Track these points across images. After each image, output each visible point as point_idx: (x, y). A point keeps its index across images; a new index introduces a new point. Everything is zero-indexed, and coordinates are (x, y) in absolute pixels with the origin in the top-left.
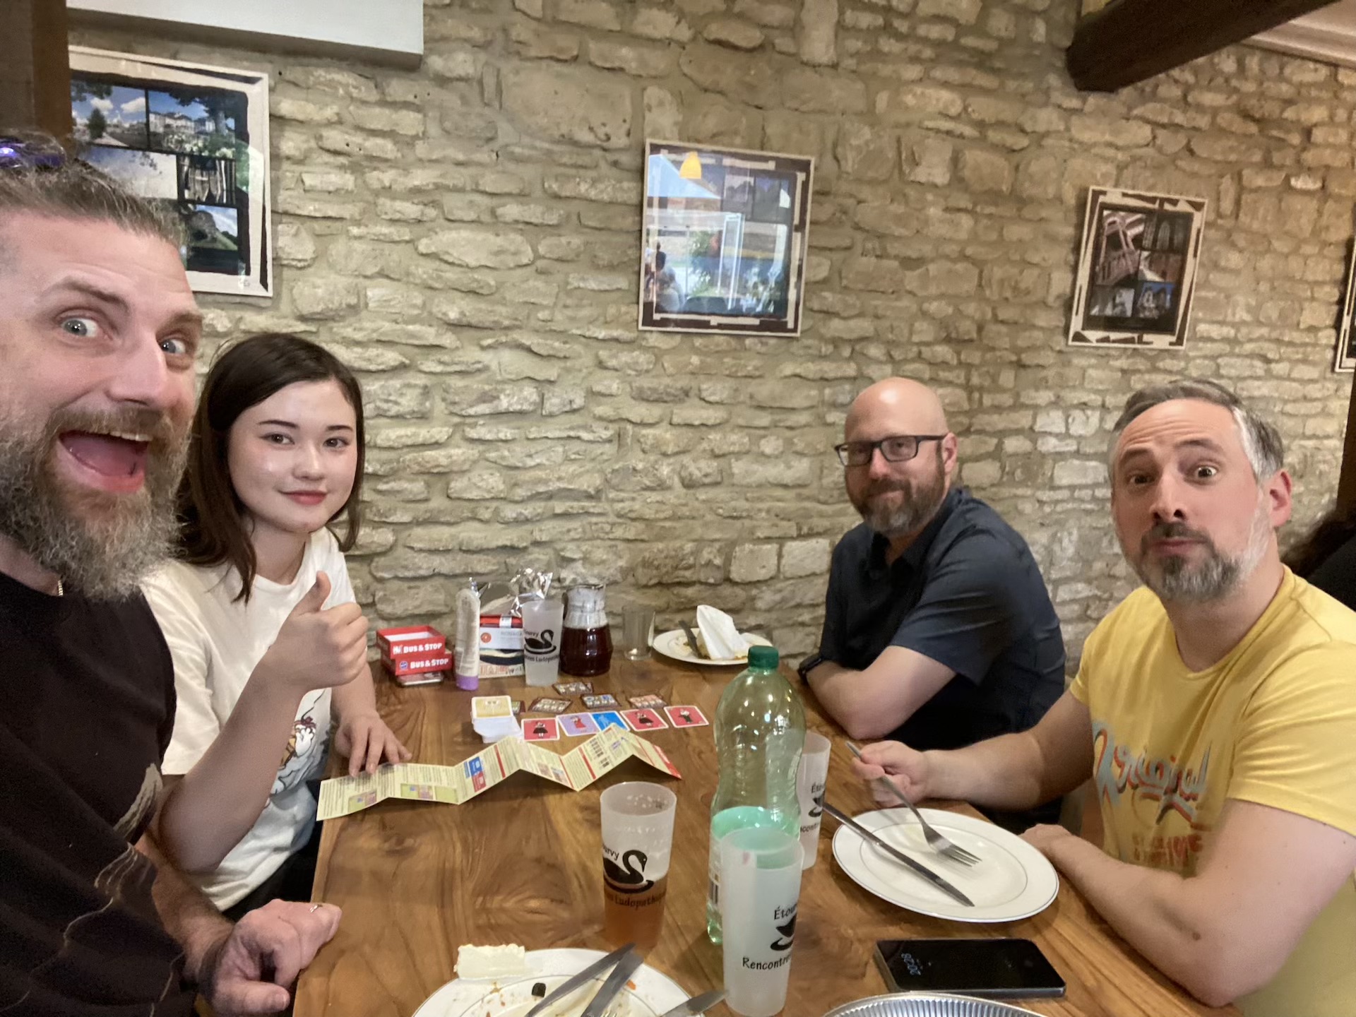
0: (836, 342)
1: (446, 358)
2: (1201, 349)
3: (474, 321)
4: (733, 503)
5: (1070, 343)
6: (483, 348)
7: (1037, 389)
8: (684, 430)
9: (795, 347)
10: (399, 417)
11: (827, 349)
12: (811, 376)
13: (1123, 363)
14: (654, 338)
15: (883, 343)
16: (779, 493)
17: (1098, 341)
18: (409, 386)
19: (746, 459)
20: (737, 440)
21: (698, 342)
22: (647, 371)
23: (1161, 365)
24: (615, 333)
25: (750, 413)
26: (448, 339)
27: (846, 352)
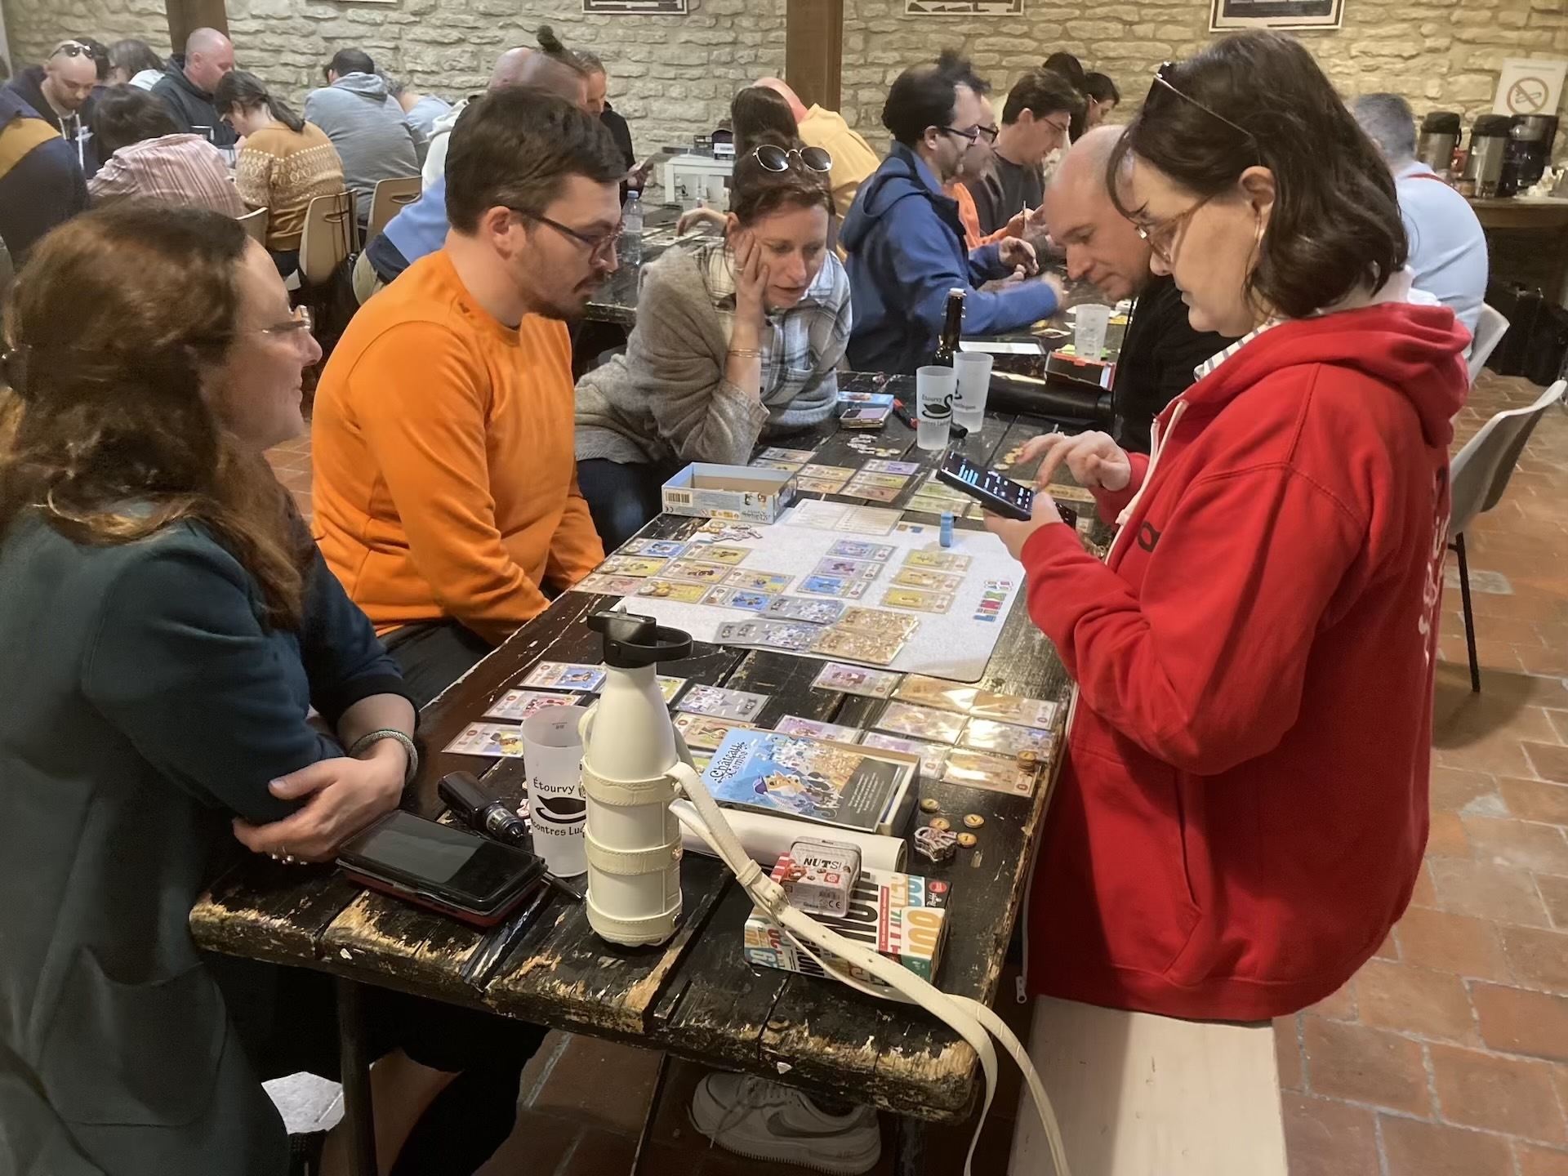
0: (717, 17)
1: (480, 35)
2: (1044, 14)
3: (492, 11)
4: (655, 131)
5: (907, 12)
6: (501, 28)
7: (884, 50)
8: (621, 80)
9: (688, 20)
10: (461, 70)
11: (709, 22)
12: (700, 42)
13: (965, 28)
14: (592, 18)
15: (753, 16)
16: (684, 125)
17: (934, 10)
18: (464, 51)
19: (661, 101)
20: (652, 86)
21: (622, 19)
22: (591, 40)
23: (1005, 30)
24: (570, 15)
25: (661, 68)
26: (481, 23)
27: (729, 24)
